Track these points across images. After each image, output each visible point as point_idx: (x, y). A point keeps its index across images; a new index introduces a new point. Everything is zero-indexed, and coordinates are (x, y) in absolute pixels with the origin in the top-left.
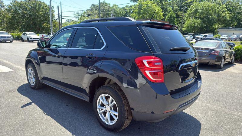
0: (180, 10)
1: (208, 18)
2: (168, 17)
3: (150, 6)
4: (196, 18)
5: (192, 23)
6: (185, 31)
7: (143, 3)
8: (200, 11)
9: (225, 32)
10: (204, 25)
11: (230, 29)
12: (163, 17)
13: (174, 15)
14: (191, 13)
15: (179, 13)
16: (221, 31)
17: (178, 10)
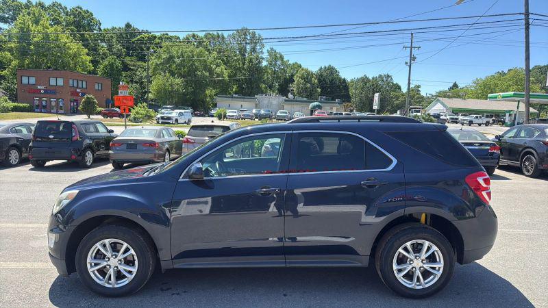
0: (128, 55)
1: (195, 76)
2: (105, 67)
3: (53, 37)
4: (173, 74)
5: (167, 84)
6: (152, 100)
7: (33, 28)
8: (178, 61)
9: (227, 104)
10: (190, 90)
11: (235, 98)
12: (91, 67)
13: (118, 63)
14: (162, 64)
15: (127, 60)
16: (222, 102)
17: (124, 54)
